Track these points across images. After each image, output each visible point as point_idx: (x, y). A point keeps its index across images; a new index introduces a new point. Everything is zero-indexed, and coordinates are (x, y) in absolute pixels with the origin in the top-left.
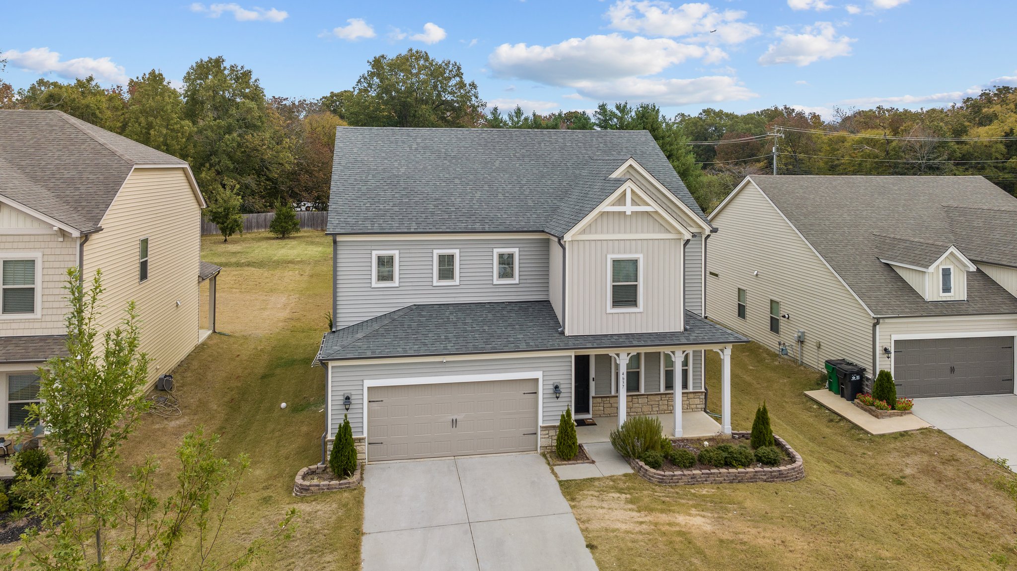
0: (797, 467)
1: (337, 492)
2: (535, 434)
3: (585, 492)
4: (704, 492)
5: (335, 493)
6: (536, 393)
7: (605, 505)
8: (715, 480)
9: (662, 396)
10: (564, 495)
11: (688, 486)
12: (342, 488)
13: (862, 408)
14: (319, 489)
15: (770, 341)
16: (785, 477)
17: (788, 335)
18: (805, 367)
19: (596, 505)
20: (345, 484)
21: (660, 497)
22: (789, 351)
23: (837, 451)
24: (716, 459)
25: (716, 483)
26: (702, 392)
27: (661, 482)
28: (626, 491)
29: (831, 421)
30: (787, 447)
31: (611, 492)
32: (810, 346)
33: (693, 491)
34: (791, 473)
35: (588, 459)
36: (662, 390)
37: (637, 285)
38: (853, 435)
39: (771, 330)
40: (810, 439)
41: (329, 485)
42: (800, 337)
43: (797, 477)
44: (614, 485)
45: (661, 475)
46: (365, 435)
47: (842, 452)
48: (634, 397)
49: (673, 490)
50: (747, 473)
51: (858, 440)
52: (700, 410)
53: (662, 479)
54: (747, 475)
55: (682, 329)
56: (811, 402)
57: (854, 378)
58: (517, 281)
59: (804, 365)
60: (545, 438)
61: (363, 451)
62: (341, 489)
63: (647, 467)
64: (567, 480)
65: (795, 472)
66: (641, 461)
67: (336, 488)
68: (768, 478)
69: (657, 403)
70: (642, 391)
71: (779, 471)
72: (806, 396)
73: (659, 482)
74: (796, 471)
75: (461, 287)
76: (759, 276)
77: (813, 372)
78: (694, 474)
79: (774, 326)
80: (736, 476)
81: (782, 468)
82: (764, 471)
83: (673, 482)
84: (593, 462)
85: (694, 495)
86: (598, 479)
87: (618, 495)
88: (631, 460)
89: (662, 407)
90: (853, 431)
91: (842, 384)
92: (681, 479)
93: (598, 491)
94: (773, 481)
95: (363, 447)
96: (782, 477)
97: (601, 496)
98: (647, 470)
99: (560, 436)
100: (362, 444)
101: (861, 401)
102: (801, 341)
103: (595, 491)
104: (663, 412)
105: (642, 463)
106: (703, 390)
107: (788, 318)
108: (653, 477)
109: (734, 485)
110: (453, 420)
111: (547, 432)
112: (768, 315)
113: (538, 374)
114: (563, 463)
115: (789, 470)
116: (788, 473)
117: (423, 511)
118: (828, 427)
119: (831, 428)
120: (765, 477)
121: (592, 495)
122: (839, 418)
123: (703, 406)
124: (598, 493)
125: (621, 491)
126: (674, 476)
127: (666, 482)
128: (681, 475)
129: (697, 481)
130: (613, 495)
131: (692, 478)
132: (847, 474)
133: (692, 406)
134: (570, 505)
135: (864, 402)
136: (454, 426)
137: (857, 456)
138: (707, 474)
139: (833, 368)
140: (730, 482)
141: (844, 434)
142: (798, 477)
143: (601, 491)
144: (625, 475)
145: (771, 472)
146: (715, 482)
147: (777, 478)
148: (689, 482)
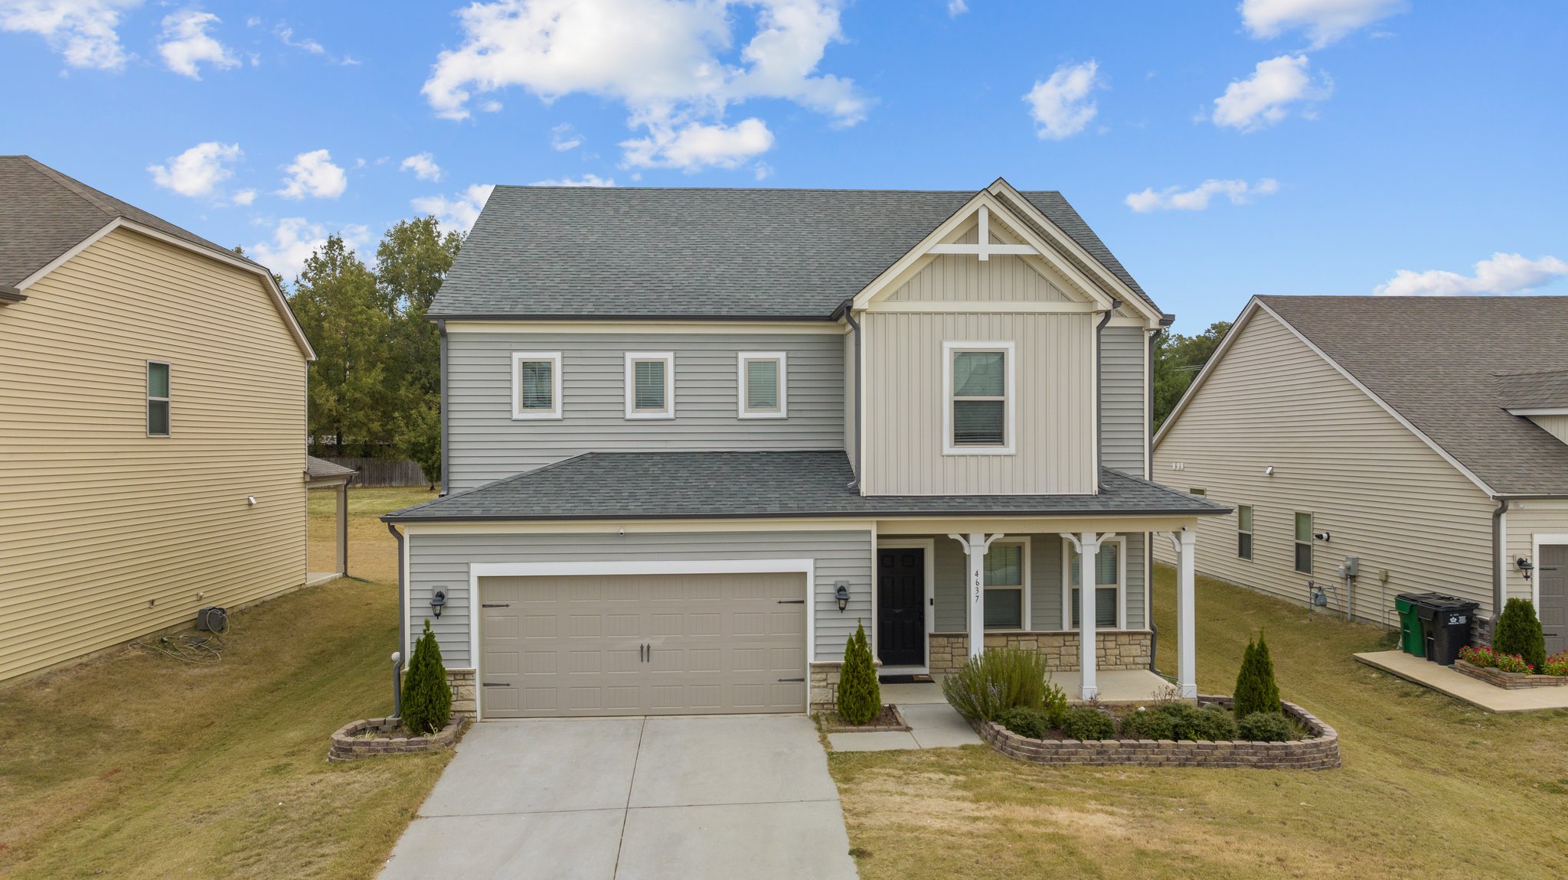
0: (1325, 744)
1: (400, 756)
2: (803, 680)
3: (875, 770)
4: (1123, 778)
5: (397, 757)
6: (802, 602)
7: (910, 790)
8: (1147, 759)
9: (1067, 638)
10: (831, 774)
11: (1089, 768)
12: (411, 751)
13: (1471, 674)
14: (369, 751)
15: (1295, 589)
16: (1298, 760)
17: (1328, 568)
18: (1358, 624)
19: (890, 789)
20: (419, 743)
21: (1027, 780)
22: (1329, 600)
23: (1416, 738)
24: (1155, 727)
25: (1149, 765)
26: (1145, 634)
27: (1035, 759)
28: (959, 771)
29: (1407, 695)
30: (1307, 716)
31: (929, 772)
32: (1369, 582)
33: (1098, 775)
34: (1311, 753)
35: (898, 724)
36: (1067, 627)
37: (1003, 402)
38: (1452, 714)
39: (1298, 568)
40: (1360, 722)
41: (387, 744)
42: (1349, 568)
43: (1323, 763)
44: (940, 761)
45: (1034, 745)
46: (475, 665)
47: (1426, 740)
48: (1010, 638)
49: (1057, 773)
50: (1216, 747)
51: (1462, 722)
52: (1141, 667)
53: (1036, 752)
54: (1216, 752)
55: (1095, 488)
56: (1367, 669)
57: (1453, 621)
58: (783, 414)
59: (1358, 620)
60: (819, 687)
61: (471, 697)
62: (409, 751)
63: (1009, 733)
64: (846, 752)
65: (1319, 751)
66: (999, 724)
67: (400, 750)
68: (1261, 761)
69: (1056, 651)
70: (1027, 627)
71: (1286, 747)
72: (1357, 660)
73: (1030, 758)
74: (1323, 751)
75: (678, 422)
76: (1275, 475)
77: (1373, 630)
78: (1102, 745)
79: (1303, 559)
80: (1192, 753)
81: (1289, 743)
82: (1252, 747)
83: (1058, 760)
84: (908, 729)
85: (1099, 780)
86: (909, 752)
87: (942, 776)
88: (982, 724)
89: (1065, 659)
90: (1451, 709)
91: (1430, 634)
92: (1076, 753)
93: (902, 769)
94: (1273, 767)
95: (470, 688)
96: (1292, 760)
97: (905, 777)
98: (1007, 738)
99: (844, 678)
100: (469, 682)
101: (1469, 661)
102: (1351, 577)
103: (896, 768)
104: (1068, 668)
105: (1002, 728)
106: (1147, 629)
107: (1328, 540)
108: (1018, 749)
109: (1189, 770)
110: (642, 647)
111: (823, 676)
112: (1291, 541)
113: (805, 565)
114: (847, 728)
115: (1306, 746)
116: (1304, 753)
117: (546, 789)
118: (1400, 704)
119: (1406, 706)
120: (1254, 759)
121: (888, 775)
122: (1422, 689)
123: (1148, 660)
124: (902, 772)
125: (949, 771)
126: (1061, 746)
127: (1044, 759)
128: (1075, 745)
129: (1109, 759)
130: (932, 775)
131: (1098, 753)
132: (1435, 771)
133: (1126, 660)
134: (839, 788)
135: (1473, 661)
136: (645, 658)
137: (1458, 746)
138: (1132, 746)
139: (1412, 606)
140: (1179, 765)
141: (1431, 714)
142: (1328, 760)
143: (909, 769)
144: (964, 748)
145: (1267, 749)
146: (1147, 762)
147: (1280, 761)
148: (1091, 760)
